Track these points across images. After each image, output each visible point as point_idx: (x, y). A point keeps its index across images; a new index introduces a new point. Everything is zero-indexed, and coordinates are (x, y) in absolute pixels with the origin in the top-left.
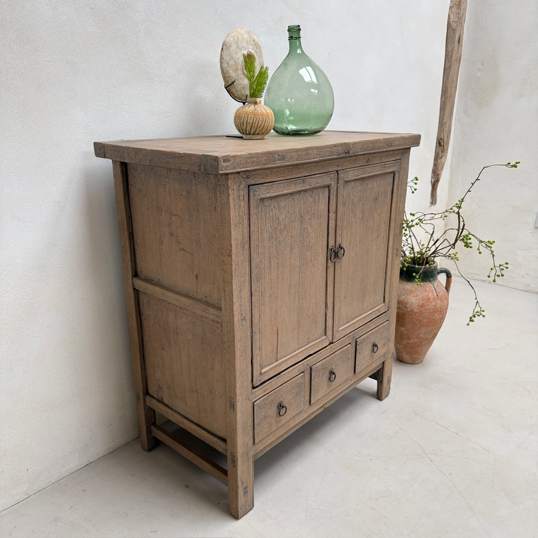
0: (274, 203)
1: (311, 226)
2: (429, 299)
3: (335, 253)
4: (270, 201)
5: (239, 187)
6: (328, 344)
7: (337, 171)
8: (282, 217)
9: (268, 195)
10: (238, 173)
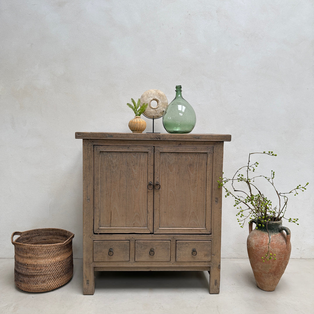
0: (109, 154)
1: (135, 169)
2: (263, 242)
3: (154, 186)
4: (107, 153)
5: (88, 145)
6: (149, 233)
7: (154, 147)
8: (114, 161)
9: (105, 150)
10: (88, 139)
